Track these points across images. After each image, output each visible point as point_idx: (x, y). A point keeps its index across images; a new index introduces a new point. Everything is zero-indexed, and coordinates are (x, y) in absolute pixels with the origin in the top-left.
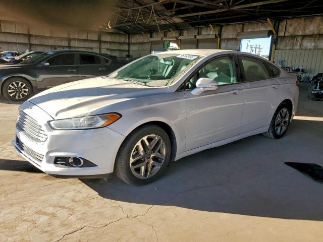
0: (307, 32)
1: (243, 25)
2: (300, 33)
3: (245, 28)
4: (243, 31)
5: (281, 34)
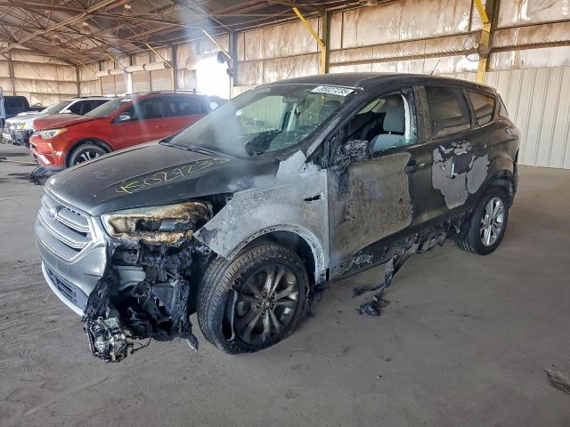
1: (198, 43)
3: (202, 48)
4: (198, 52)
5: (240, 58)
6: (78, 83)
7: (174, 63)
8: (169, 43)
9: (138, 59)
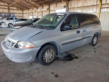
0: (79, 6)
1: (56, 4)
2: (76, 7)
3: (57, 5)
4: (56, 6)
5: (70, 7)
6: (23, 14)
7: (49, 9)
8: (48, 4)
9: (39, 8)
